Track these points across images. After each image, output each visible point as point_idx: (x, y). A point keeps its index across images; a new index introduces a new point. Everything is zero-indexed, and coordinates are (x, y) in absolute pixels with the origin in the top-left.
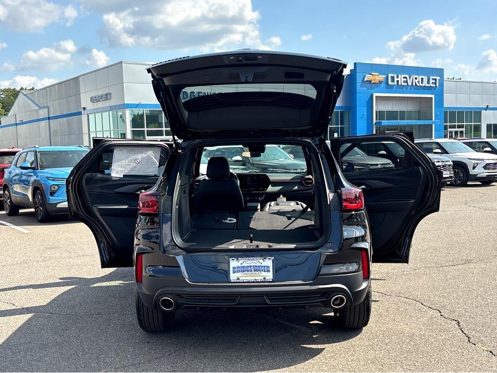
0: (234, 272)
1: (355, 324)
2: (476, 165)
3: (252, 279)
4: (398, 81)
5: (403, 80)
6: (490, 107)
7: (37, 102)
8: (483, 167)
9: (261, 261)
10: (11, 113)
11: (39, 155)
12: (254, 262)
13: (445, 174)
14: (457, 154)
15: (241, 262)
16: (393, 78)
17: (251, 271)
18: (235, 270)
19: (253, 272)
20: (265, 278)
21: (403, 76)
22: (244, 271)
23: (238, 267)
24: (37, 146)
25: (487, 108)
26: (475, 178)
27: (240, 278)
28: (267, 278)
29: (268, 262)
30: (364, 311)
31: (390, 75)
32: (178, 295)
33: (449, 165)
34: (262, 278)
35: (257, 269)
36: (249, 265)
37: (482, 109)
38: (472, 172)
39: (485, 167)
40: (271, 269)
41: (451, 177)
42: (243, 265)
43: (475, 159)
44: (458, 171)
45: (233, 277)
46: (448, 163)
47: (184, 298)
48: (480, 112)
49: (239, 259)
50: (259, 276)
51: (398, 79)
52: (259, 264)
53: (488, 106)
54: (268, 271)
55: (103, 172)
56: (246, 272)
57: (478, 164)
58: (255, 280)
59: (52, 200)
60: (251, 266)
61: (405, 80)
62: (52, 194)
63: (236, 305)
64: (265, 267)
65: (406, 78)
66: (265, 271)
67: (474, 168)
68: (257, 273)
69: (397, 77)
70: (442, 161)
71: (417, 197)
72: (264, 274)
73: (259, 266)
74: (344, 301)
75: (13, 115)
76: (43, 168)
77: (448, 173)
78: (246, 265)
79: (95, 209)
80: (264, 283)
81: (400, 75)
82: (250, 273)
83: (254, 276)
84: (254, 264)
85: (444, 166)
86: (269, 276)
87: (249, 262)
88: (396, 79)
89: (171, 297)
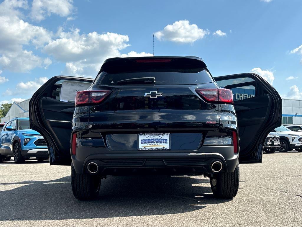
0: (142, 143)
1: (228, 192)
2: (294, 138)
3: (155, 148)
4: (241, 98)
5: (244, 97)
6: (298, 114)
7: (23, 108)
8: (299, 140)
9: (161, 136)
10: (7, 115)
11: (19, 122)
12: (156, 136)
13: (275, 143)
14: (282, 132)
15: (147, 136)
16: (238, 96)
17: (154, 142)
18: (142, 142)
19: (155, 143)
20: (164, 147)
21: (244, 95)
22: (148, 143)
23: (145, 140)
24: (18, 117)
25: (296, 115)
26: (294, 146)
27: (146, 147)
28: (165, 147)
29: (166, 137)
30: (234, 181)
31: (237, 94)
32: (101, 160)
33: (277, 138)
34: (162, 147)
35: (158, 141)
36: (152, 138)
37: (293, 115)
38: (292, 143)
39: (300, 140)
40: (168, 141)
41: (279, 145)
42: (148, 138)
43: (293, 135)
44: (282, 143)
45: (141, 147)
46: (277, 136)
47: (105, 162)
48: (292, 118)
49: (145, 134)
50: (160, 146)
51: (241, 97)
52: (159, 138)
53: (296, 114)
54: (166, 143)
55: (55, 98)
56: (150, 143)
57: (295, 138)
58: (157, 148)
59: (25, 148)
60: (154, 139)
61: (246, 97)
62: (25, 144)
63: (143, 166)
64: (164, 140)
65: (246, 96)
66: (164, 143)
67: (293, 140)
68: (158, 144)
69: (241, 95)
70: (273, 135)
71: (266, 116)
72: (163, 144)
73: (160, 139)
74: (221, 167)
75: (9, 116)
76: (20, 129)
77: (277, 142)
78: (150, 139)
79: (47, 122)
80: (163, 151)
81: (242, 94)
82: (153, 144)
83: (155, 146)
84: (156, 138)
85: (274, 138)
86: (167, 146)
87: (153, 136)
88: (240, 97)
89: (96, 162)
